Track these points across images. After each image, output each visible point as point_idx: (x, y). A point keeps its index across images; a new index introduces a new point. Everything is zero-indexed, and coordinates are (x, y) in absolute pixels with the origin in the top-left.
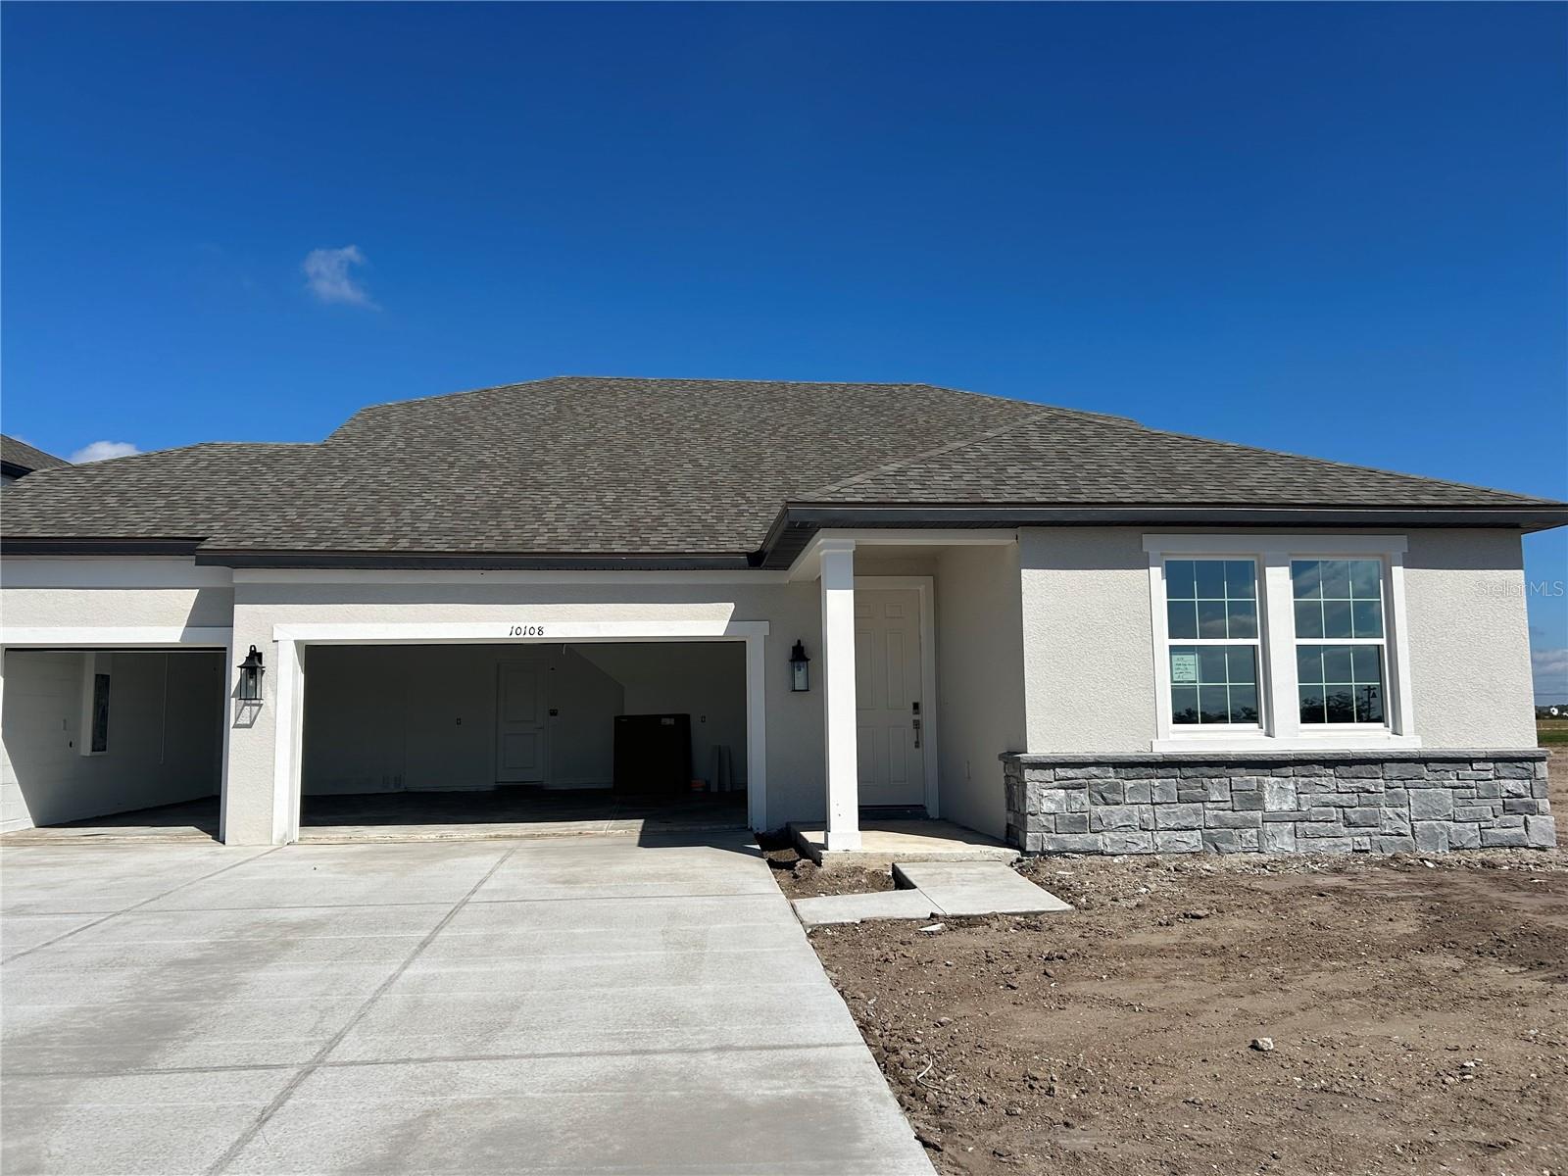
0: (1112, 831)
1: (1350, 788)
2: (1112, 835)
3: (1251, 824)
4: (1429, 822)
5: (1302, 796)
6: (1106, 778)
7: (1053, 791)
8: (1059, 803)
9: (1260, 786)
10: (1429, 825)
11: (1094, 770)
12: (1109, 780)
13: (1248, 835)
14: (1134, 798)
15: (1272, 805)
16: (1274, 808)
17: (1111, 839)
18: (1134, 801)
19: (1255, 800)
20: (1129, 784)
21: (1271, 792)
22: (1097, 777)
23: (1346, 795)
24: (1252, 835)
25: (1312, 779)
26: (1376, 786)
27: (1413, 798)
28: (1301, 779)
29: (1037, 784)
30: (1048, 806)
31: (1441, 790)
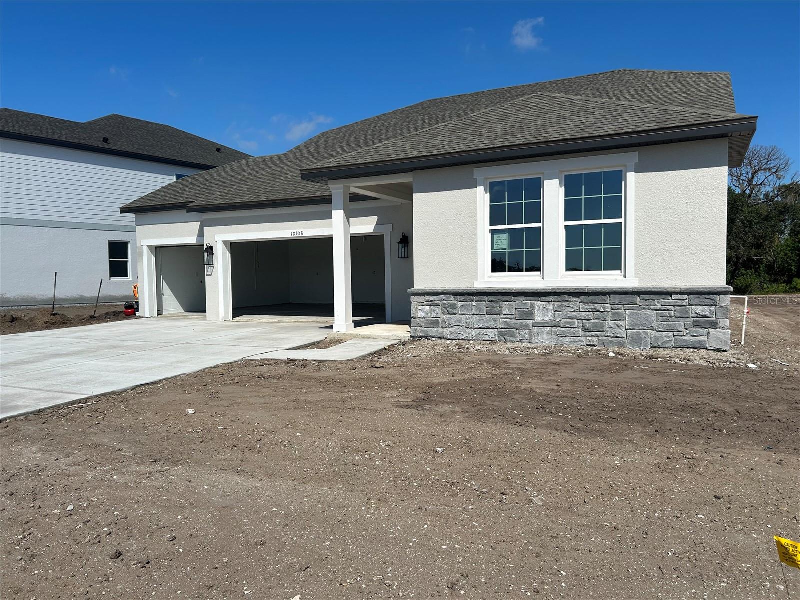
0: (451, 327)
1: (587, 309)
2: (451, 330)
3: (526, 327)
4: (638, 331)
5: (557, 313)
6: (449, 301)
7: (424, 307)
8: (427, 313)
9: (533, 307)
10: (637, 332)
11: (443, 297)
12: (451, 302)
13: (523, 333)
14: (463, 311)
15: (538, 317)
16: (540, 319)
17: (450, 332)
18: (463, 313)
19: (529, 315)
20: (460, 304)
21: (539, 310)
22: (445, 300)
23: (585, 313)
24: (525, 333)
25: (564, 304)
26: (604, 308)
27: (629, 316)
28: (557, 303)
29: (416, 303)
30: (421, 314)
31: (649, 312)
